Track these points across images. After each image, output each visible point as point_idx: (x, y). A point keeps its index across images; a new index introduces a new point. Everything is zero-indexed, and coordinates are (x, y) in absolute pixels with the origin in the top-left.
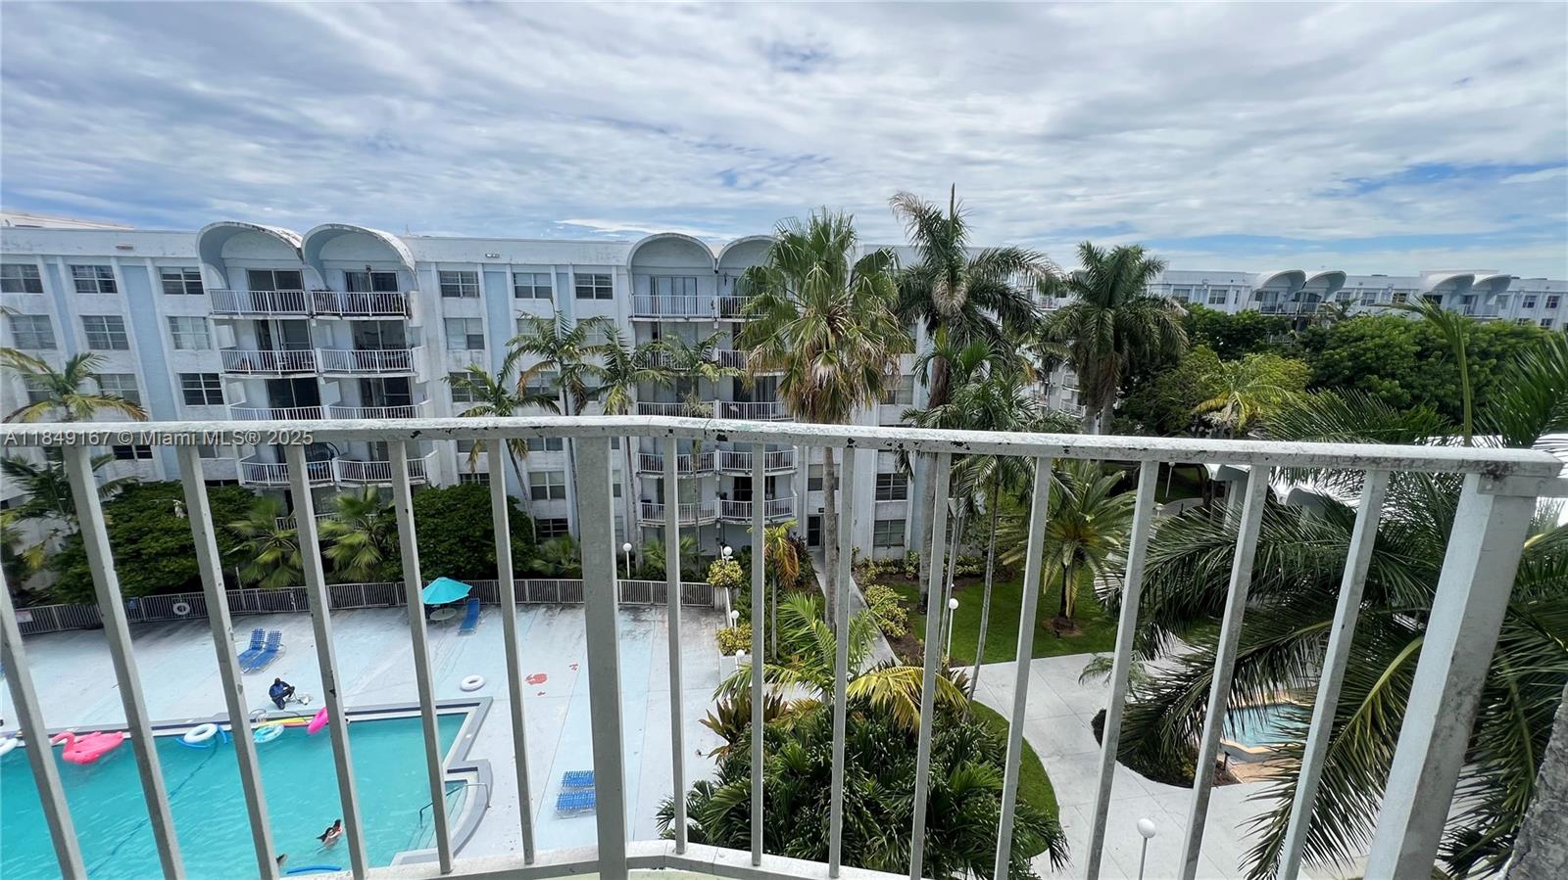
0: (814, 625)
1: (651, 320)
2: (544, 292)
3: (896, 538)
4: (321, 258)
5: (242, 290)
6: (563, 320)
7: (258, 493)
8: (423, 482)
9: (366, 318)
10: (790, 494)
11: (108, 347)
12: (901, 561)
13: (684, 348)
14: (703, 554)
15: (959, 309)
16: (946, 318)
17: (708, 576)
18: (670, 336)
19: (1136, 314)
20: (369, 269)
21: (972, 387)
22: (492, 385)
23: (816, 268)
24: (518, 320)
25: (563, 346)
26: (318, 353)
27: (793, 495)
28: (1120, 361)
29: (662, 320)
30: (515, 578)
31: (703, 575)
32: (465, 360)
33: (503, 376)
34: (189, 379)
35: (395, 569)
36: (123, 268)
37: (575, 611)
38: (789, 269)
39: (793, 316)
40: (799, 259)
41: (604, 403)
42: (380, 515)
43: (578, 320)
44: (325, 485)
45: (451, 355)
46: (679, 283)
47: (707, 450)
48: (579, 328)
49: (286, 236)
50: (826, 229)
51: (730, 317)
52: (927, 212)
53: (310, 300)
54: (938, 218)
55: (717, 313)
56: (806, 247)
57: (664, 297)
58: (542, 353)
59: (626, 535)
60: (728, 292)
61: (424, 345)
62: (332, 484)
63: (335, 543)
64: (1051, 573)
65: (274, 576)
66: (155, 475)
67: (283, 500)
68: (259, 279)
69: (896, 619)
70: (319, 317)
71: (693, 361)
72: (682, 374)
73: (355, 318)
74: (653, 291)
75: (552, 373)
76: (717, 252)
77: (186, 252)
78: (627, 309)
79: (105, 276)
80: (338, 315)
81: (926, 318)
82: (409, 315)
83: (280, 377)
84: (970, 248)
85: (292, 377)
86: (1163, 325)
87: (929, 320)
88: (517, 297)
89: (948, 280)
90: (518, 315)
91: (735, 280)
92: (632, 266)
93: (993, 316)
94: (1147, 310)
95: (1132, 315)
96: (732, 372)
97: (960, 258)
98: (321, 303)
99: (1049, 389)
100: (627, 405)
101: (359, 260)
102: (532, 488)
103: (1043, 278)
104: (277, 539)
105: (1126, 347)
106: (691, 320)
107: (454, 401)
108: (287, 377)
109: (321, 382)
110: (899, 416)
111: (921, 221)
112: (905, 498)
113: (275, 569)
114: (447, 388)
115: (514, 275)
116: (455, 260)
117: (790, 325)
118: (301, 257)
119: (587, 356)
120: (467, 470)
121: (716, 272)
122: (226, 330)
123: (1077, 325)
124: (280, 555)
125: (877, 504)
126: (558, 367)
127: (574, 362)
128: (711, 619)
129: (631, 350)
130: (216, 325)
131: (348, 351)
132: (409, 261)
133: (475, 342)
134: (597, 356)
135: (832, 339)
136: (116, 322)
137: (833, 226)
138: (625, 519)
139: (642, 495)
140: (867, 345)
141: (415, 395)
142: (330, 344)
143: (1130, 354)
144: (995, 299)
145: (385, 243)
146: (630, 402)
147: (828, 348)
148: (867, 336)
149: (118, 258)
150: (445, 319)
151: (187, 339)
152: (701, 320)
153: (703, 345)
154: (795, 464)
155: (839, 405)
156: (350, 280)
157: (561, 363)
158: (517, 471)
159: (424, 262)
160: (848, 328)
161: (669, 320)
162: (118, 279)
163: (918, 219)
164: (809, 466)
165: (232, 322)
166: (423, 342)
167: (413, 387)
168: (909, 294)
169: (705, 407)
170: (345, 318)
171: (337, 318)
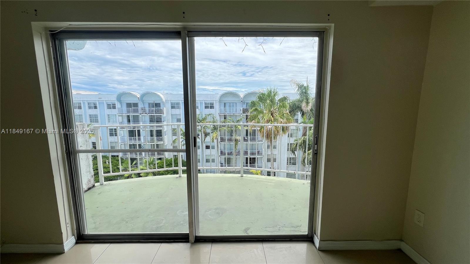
1: (224, 114)
4: (143, 99)
5: (125, 108)
6: (202, 114)
7: (124, 159)
8: (164, 157)
9: (153, 114)
10: (262, 163)
11: (94, 122)
13: (233, 121)
15: (309, 110)
16: (306, 113)
18: (229, 118)
20: (154, 102)
23: (268, 101)
25: (201, 121)
26: (141, 123)
27: (263, 163)
29: (227, 114)
34: (111, 130)
36: (99, 103)
38: (261, 101)
39: (262, 113)
40: (264, 99)
41: (212, 136)
42: (154, 165)
43: (205, 114)
46: (232, 104)
47: (238, 150)
48: (206, 117)
49: (136, 95)
50: (270, 92)
51: (245, 113)
52: (300, 84)
53: (140, 110)
54: (303, 86)
55: (242, 112)
56: (266, 96)
57: (227, 108)
60: (245, 107)
62: (142, 157)
68: (129, 105)
70: (142, 114)
71: (235, 125)
72: (232, 128)
73: (150, 115)
74: (225, 107)
77: (113, 99)
78: (218, 112)
79: (95, 105)
82: (163, 113)
83: (132, 129)
84: (312, 93)
85: (135, 129)
87: (302, 113)
89: (306, 103)
91: (247, 103)
92: (220, 100)
96: (246, 128)
97: (310, 96)
98: (143, 111)
101: (152, 100)
106: (235, 114)
107: (173, 136)
109: (141, 131)
110: (293, 141)
112: (296, 165)
114: (171, 132)
116: (174, 99)
117: (261, 115)
118: (139, 100)
120: (175, 154)
121: (242, 101)
122: (120, 118)
125: (287, 166)
127: (204, 126)
130: (118, 116)
131: (148, 123)
132: (164, 100)
133: (179, 120)
135: (272, 119)
136: (96, 116)
137: (272, 90)
139: (221, 162)
140: (281, 120)
141: (163, 134)
142: (144, 121)
145: (159, 96)
146: (218, 136)
147: (271, 121)
148: (281, 118)
149: (98, 101)
150: (172, 114)
151: (111, 120)
152: (238, 114)
153: (238, 121)
154: (263, 154)
156: (150, 104)
159: (168, 100)
160: (276, 116)
161: (229, 114)
162: (98, 106)
163: (298, 86)
164: (267, 155)
165: (122, 116)
166: (166, 120)
167: (162, 132)
168: (295, 106)
169: (238, 138)
170: (148, 115)
171: (146, 114)
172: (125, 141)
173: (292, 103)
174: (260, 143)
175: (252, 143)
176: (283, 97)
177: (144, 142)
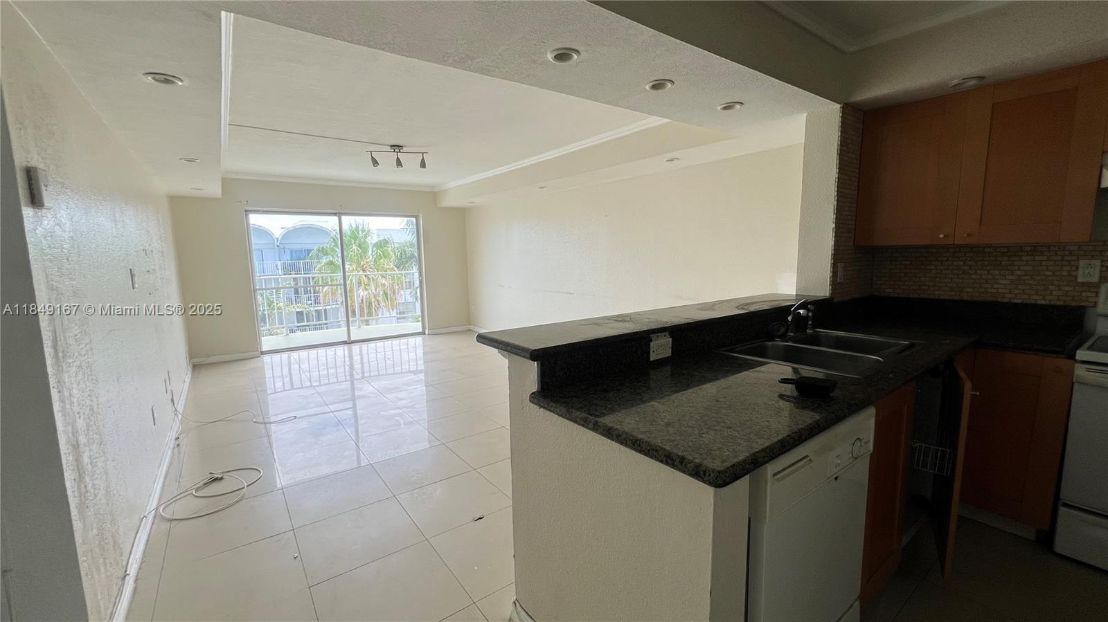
23: (354, 247)
51: (290, 274)
55: (281, 272)
56: (348, 237)
60: (286, 259)
76: (277, 234)
121: (278, 246)
135: (365, 279)
140: (384, 281)
155: (372, 310)
168: (405, 255)
176: (381, 239)
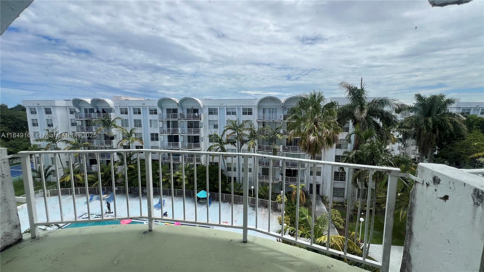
0: (308, 217)
1: (263, 121)
2: (234, 113)
3: (341, 194)
4: (182, 105)
5: (165, 113)
6: (239, 121)
8: (200, 163)
9: (191, 120)
11: (138, 127)
12: (343, 203)
13: (272, 130)
14: (275, 192)
15: (364, 118)
16: (359, 121)
17: (276, 199)
18: (268, 126)
19: (441, 119)
20: (192, 108)
21: (367, 145)
22: (219, 138)
23: (311, 108)
24: (227, 121)
25: (238, 128)
26: (179, 129)
27: (305, 176)
28: (435, 137)
29: (266, 121)
30: (221, 193)
31: (275, 199)
32: (213, 131)
33: (222, 136)
34: (152, 135)
35: (192, 187)
36: (143, 109)
37: (237, 205)
38: (303, 108)
40: (306, 105)
41: (248, 144)
42: (190, 172)
43: (243, 121)
44: (178, 163)
45: (210, 130)
46: (271, 110)
48: (243, 123)
49: (175, 100)
50: (314, 96)
51: (286, 120)
52: (352, 88)
53: (179, 116)
54: (356, 89)
55: (282, 119)
56: (308, 101)
57: (267, 114)
58: (232, 130)
59: (252, 184)
61: (204, 127)
63: (179, 178)
64: (403, 214)
65: (165, 185)
66: (143, 157)
67: (168, 165)
68: (168, 110)
69: (340, 222)
70: (181, 120)
71: (274, 133)
72: (271, 137)
73: (188, 120)
74: (264, 113)
75: (235, 135)
76: (283, 101)
77: (155, 105)
78: (256, 118)
79: (139, 110)
80: (184, 119)
81: (352, 121)
82: (201, 119)
83: (171, 135)
84: (368, 98)
85: (173, 135)
86: (455, 124)
87: (354, 121)
88: (227, 114)
89: (359, 109)
90: (227, 119)
91: (288, 109)
92: (258, 106)
93: (378, 121)
94: (447, 118)
95: (439, 120)
96: (286, 137)
97: (365, 101)
98: (181, 116)
99: (405, 146)
100: (255, 145)
101: (190, 106)
102: (228, 168)
103: (397, 108)
104: (166, 175)
105: (438, 131)
106: (274, 121)
107: (210, 142)
108: (172, 135)
109: (179, 136)
110: (342, 153)
111: (350, 90)
112: (345, 181)
113: (165, 183)
114: (208, 138)
115: (227, 109)
116: (212, 105)
118: (178, 105)
119: (244, 131)
120: (211, 161)
121: (282, 107)
122: (161, 123)
123: (415, 123)
124: (167, 180)
125: (334, 182)
126: (236, 134)
127: (241, 133)
128: (276, 213)
129: (256, 130)
130: (159, 122)
131: (186, 129)
132: (202, 106)
133: (216, 127)
134: (247, 131)
135: (316, 128)
136: (140, 121)
137: (317, 95)
138: (252, 179)
140: (327, 131)
141: (200, 140)
142: (182, 127)
143: (439, 133)
144: (378, 114)
145: (197, 102)
146: (256, 145)
147: (314, 131)
148: (327, 128)
149: (142, 106)
150: (209, 120)
151: (153, 125)
152: (278, 121)
153: (277, 129)
154: (306, 166)
155: (318, 148)
156: (188, 110)
157: (237, 133)
158: (224, 162)
159: (205, 106)
160: (321, 125)
161: (268, 121)
162: (141, 111)
163: (349, 90)
164: (311, 167)
165: (162, 121)
166: (203, 126)
167: (200, 138)
168: (346, 113)
169: (277, 147)
170: (186, 120)
171: (184, 120)
172: (164, 146)
173: (341, 108)
174: (302, 153)
175: (293, 153)
176: (330, 102)
177: (181, 148)
